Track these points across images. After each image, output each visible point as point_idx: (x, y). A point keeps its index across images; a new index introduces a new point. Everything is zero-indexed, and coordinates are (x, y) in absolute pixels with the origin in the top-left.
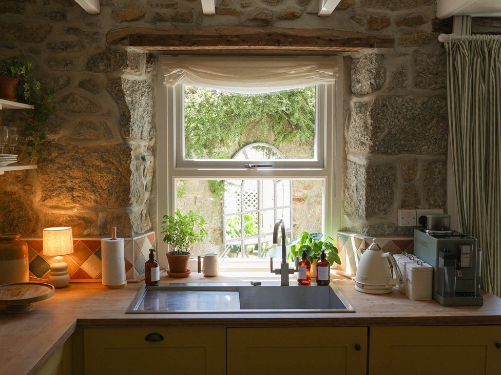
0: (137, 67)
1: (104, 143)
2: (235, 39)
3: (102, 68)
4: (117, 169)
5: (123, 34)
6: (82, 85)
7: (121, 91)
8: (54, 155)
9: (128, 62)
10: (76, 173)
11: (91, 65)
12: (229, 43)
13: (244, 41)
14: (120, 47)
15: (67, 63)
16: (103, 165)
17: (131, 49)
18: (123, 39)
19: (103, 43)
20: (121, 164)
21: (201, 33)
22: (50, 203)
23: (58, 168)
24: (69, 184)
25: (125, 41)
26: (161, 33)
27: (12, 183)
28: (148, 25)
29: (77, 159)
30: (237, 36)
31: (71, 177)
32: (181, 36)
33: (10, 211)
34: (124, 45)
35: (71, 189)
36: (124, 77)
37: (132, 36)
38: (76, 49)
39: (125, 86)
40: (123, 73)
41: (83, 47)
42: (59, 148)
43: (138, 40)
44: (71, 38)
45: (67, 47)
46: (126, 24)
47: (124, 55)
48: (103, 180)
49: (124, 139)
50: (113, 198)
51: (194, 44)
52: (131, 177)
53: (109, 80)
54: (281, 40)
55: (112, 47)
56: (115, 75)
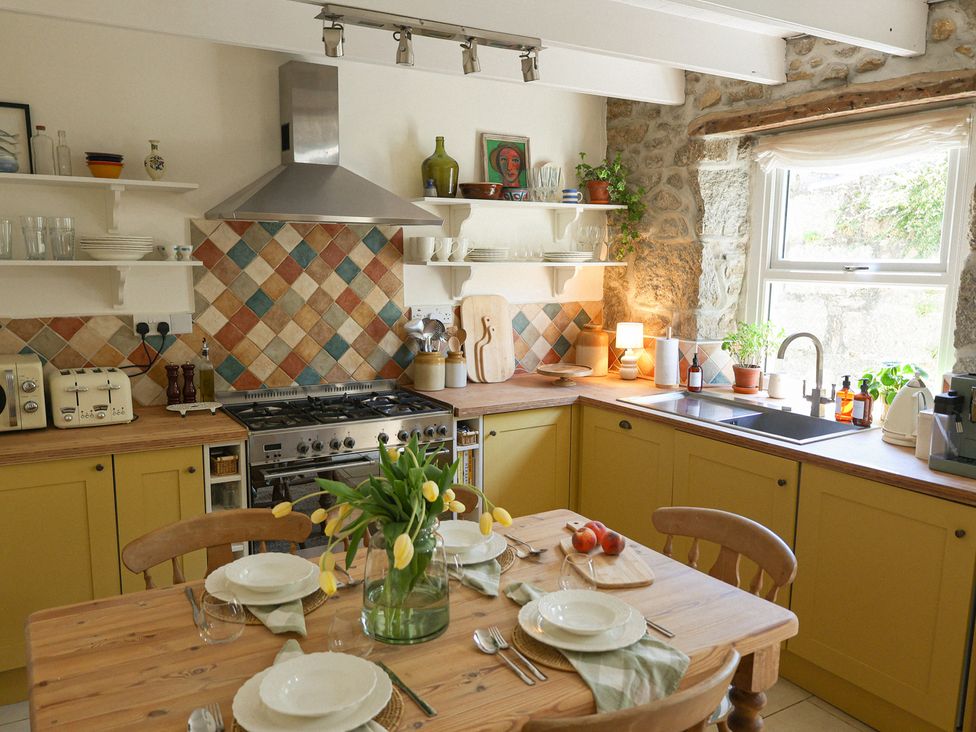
0: (719, 156)
1: (680, 240)
2: (803, 109)
3: (685, 161)
4: (691, 268)
5: (700, 122)
6: (669, 181)
7: (697, 184)
8: (646, 252)
9: (705, 153)
10: (661, 272)
11: (677, 160)
12: (796, 115)
13: (812, 110)
14: (698, 136)
15: (659, 159)
16: (680, 263)
17: (709, 138)
18: (700, 128)
19: (685, 134)
20: (694, 263)
21: (770, 108)
22: (641, 299)
23: (648, 266)
24: (655, 282)
25: (703, 130)
26: (733, 115)
27: (615, 280)
28: (726, 108)
29: (663, 258)
30: (805, 105)
31: (657, 275)
32: (749, 116)
33: (612, 306)
34: (701, 134)
35: (656, 287)
36: (701, 168)
37: (708, 123)
38: (664, 145)
39: (701, 179)
40: (700, 165)
41: (670, 141)
42: (650, 245)
43: (714, 126)
44: (661, 134)
45: (658, 143)
46: (707, 111)
47: (702, 145)
48: (680, 278)
49: (697, 235)
50: (685, 298)
51: (762, 122)
52: (702, 276)
53: (690, 173)
54: (855, 101)
55: (693, 138)
56: (693, 167)
